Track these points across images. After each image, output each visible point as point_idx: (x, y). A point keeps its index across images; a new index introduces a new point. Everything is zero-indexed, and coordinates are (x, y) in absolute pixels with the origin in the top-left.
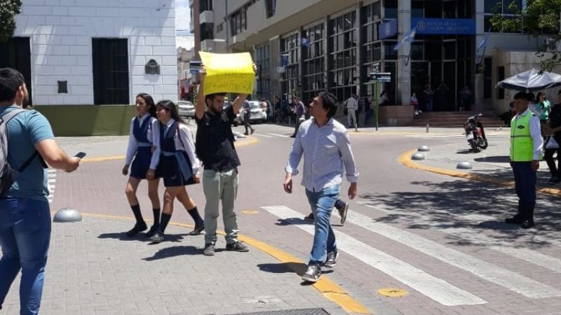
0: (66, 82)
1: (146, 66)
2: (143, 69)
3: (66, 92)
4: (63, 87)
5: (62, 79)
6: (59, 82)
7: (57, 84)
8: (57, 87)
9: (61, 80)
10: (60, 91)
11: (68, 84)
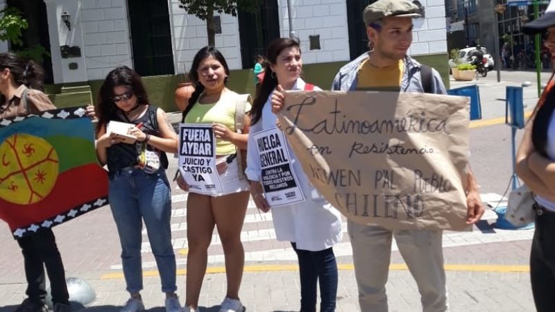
0: (318, 36)
3: (319, 48)
4: (315, 42)
5: (313, 34)
6: (311, 37)
7: (308, 39)
8: (309, 43)
10: (312, 48)
11: (320, 38)
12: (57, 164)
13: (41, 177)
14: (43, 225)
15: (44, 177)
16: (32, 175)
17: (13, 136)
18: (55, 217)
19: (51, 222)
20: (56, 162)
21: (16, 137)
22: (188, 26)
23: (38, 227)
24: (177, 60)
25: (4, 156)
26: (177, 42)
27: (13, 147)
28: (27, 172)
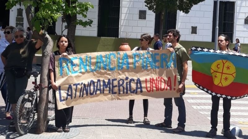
0: (196, 27)
1: (245, 19)
2: (243, 21)
4: (194, 30)
6: (192, 27)
7: (191, 28)
8: (191, 30)
9: (193, 26)
10: (192, 33)
11: (197, 28)
12: (234, 78)
13: (226, 79)
14: (217, 95)
15: (227, 80)
16: (224, 76)
17: (226, 60)
18: (223, 95)
19: (220, 96)
20: (234, 77)
21: (227, 61)
22: (129, 14)
23: (215, 94)
24: (121, 30)
25: (219, 64)
26: (122, 21)
27: (224, 64)
28: (223, 74)
